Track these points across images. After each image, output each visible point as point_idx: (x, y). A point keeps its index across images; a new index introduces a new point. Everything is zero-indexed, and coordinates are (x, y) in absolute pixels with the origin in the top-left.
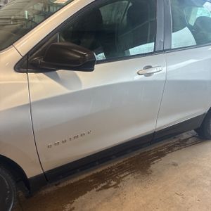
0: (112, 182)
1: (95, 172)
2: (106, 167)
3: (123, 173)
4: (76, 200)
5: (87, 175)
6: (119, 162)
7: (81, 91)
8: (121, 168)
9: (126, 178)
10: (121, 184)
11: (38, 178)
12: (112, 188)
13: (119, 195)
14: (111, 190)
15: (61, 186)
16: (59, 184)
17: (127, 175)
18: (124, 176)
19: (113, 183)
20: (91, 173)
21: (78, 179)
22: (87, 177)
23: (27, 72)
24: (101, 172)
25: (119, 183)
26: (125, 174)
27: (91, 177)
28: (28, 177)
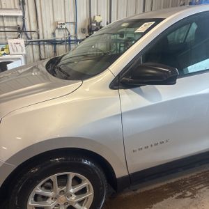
0: (188, 192)
1: (169, 182)
2: (180, 178)
3: (197, 186)
4: (154, 206)
5: (162, 184)
6: (193, 174)
7: (162, 103)
8: (196, 181)
9: (202, 190)
10: (197, 195)
11: (124, 178)
12: (189, 198)
13: (196, 205)
14: (187, 200)
15: (138, 192)
16: (136, 190)
17: (203, 188)
18: (200, 189)
19: (189, 194)
20: (165, 183)
21: (153, 187)
22: (161, 186)
23: (118, 89)
24: (175, 182)
25: (195, 194)
26: (200, 186)
27: (166, 186)
28: (117, 177)
